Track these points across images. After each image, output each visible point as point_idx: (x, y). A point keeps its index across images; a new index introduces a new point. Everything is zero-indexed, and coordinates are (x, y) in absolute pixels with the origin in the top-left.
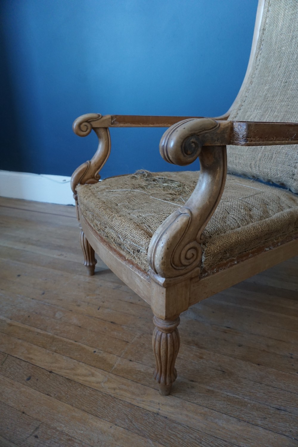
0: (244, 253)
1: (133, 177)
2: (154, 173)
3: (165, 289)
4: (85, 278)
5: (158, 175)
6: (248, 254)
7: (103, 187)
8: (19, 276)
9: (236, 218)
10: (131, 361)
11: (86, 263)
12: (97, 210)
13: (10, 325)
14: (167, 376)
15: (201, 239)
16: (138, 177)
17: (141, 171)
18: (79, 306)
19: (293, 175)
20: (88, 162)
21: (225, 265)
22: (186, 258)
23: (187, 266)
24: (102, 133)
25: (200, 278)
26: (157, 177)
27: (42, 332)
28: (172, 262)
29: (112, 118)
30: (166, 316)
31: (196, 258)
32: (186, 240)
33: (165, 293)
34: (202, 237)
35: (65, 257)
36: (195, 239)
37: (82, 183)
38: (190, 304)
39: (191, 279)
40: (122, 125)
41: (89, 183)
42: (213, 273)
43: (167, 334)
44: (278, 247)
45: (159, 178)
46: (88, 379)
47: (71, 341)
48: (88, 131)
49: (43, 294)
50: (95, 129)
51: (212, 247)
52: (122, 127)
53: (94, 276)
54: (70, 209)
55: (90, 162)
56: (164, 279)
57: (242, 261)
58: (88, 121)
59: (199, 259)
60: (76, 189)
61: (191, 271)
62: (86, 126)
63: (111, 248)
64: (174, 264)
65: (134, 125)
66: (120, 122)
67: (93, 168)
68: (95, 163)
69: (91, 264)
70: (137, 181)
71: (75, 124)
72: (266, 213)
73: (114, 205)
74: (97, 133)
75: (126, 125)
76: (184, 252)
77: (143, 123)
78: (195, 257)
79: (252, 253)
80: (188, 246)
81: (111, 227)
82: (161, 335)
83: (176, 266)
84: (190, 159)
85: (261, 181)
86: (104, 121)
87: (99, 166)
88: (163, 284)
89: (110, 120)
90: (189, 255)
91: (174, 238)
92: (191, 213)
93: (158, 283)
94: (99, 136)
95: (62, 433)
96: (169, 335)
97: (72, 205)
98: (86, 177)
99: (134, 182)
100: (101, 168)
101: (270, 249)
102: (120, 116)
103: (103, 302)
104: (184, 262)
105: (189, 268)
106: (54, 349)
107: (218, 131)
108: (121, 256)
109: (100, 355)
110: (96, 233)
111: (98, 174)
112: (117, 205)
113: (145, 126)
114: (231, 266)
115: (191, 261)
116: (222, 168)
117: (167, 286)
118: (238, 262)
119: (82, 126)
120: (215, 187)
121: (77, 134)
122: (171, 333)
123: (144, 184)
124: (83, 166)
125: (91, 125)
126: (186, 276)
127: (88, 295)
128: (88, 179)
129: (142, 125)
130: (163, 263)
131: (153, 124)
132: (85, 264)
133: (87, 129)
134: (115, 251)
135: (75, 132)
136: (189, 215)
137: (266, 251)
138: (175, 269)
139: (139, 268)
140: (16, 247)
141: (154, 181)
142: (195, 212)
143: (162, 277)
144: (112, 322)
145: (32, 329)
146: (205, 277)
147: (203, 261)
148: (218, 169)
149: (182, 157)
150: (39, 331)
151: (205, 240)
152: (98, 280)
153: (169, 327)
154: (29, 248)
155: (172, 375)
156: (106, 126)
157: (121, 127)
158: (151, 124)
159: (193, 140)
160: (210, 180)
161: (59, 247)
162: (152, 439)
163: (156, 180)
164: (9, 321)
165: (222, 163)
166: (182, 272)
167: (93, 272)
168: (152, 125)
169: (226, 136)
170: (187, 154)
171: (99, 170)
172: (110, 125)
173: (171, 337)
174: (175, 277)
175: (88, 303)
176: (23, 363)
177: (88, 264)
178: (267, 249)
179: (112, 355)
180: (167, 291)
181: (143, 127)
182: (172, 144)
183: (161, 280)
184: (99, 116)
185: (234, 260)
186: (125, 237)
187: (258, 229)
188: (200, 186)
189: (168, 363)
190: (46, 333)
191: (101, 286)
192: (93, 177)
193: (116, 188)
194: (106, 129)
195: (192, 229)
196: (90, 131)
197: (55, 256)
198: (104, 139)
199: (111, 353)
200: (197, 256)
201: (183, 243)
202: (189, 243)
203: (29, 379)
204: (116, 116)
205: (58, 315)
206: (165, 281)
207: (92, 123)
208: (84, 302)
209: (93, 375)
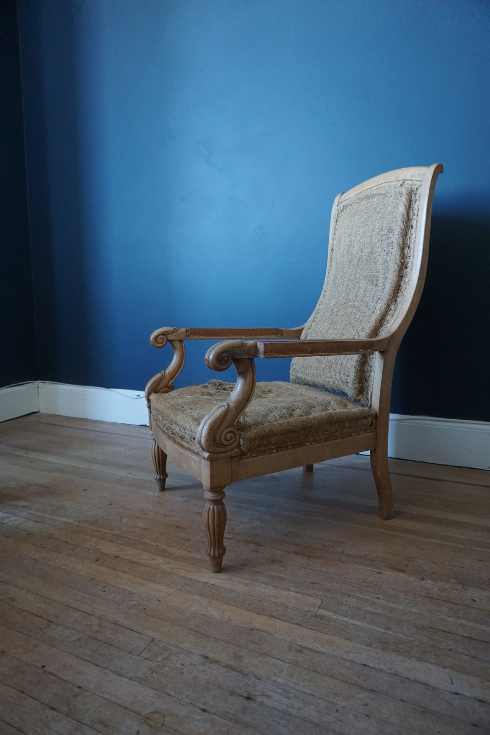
0: (283, 444)
1: (206, 386)
2: (226, 383)
3: (209, 462)
4: (154, 492)
5: (230, 385)
6: (287, 446)
7: (175, 394)
8: (85, 490)
9: (276, 415)
10: (190, 552)
11: (156, 475)
12: (166, 411)
13: (78, 526)
14: (216, 549)
15: (237, 426)
16: (210, 386)
17: (214, 380)
18: (146, 514)
19: (347, 383)
20: (163, 371)
21: (265, 451)
22: (226, 440)
23: (227, 446)
24: (177, 344)
25: (241, 459)
26: (227, 387)
27: (109, 532)
28: (214, 441)
29: (187, 331)
30: (211, 486)
31: (235, 441)
32: (225, 424)
33: (209, 465)
34: (239, 424)
35: (135, 475)
36: (233, 426)
37: (156, 392)
38: (232, 480)
39: (232, 458)
40: (196, 337)
41: (162, 393)
42: (253, 457)
43: (214, 506)
44: (320, 444)
45: (230, 388)
46: (150, 562)
47: (137, 538)
48: (164, 343)
49: (111, 505)
50: (171, 341)
51: (249, 434)
52: (197, 339)
53: (163, 492)
54: (142, 430)
55: (165, 372)
56: (208, 454)
57: (282, 451)
58: (163, 334)
59: (237, 441)
60: (150, 398)
61: (230, 451)
62: (162, 338)
63: (175, 441)
64: (216, 442)
65: (208, 338)
66: (195, 335)
67: (167, 377)
68: (169, 373)
69: (161, 477)
70: (208, 389)
71: (152, 337)
72: (307, 413)
73: (180, 408)
74: (172, 345)
75: (200, 337)
76: (223, 435)
77: (217, 336)
78: (233, 439)
79: (291, 445)
80: (227, 430)
81: (176, 424)
82: (209, 507)
83: (218, 445)
84: (224, 367)
85: (328, 391)
86: (179, 334)
87: (173, 376)
88: (208, 457)
89: (185, 333)
90: (228, 436)
91: (215, 422)
92: (229, 405)
93: (204, 458)
94: (174, 348)
95: (125, 590)
96: (215, 506)
97: (146, 426)
98: (160, 387)
99: (204, 390)
100: (175, 377)
101: (312, 444)
102: (195, 330)
103: (171, 512)
104: (224, 442)
105: (229, 448)
106: (120, 542)
107: (245, 349)
108: (182, 446)
109: (162, 548)
110: (165, 432)
111: (172, 383)
112: (183, 407)
113: (219, 338)
114: (270, 453)
115: (231, 442)
116: (251, 373)
117: (210, 459)
118: (277, 452)
119: (158, 338)
120: (246, 387)
121: (153, 345)
122: (218, 505)
123: (213, 392)
124: (158, 376)
125: (167, 338)
126: (227, 454)
127: (156, 507)
128: (162, 388)
129: (216, 338)
130: (207, 440)
131: (227, 336)
132: (155, 477)
133: (163, 341)
134: (179, 443)
135: (151, 344)
136: (227, 406)
137: (307, 446)
138: (217, 446)
139: (194, 452)
140: (80, 466)
141: (224, 390)
142: (232, 405)
143: (207, 452)
144: (177, 527)
145: (99, 529)
146: (245, 458)
147: (241, 444)
148: (248, 374)
149: (217, 365)
150: (106, 531)
151: (242, 428)
152: (168, 495)
153: (215, 498)
154: (95, 467)
155: (220, 548)
156: (181, 338)
157: (195, 339)
158: (225, 336)
159: (225, 354)
160: (243, 382)
161: (129, 467)
162: (198, 595)
163: (226, 389)
164: (77, 524)
165: (251, 370)
166: (223, 450)
167: (163, 488)
168: (225, 338)
169: (252, 351)
170: (221, 363)
171: (173, 379)
172: (185, 337)
173: (218, 508)
174: (217, 453)
175: (156, 512)
176: (91, 551)
177: (158, 477)
178: (308, 444)
179: (173, 548)
180: (211, 463)
181: (217, 339)
182: (211, 357)
183: (206, 455)
184: (175, 329)
185: (273, 449)
186: (185, 429)
187: (292, 423)
188: (237, 387)
189: (216, 534)
190: (113, 532)
191: (170, 499)
192: (167, 386)
193: (186, 395)
194: (181, 341)
195: (229, 417)
196: (167, 342)
197: (124, 474)
198: (179, 351)
199: (172, 547)
200: (235, 439)
201: (223, 427)
202: (227, 427)
203: (97, 560)
204: (191, 329)
205: (124, 520)
206: (209, 455)
207: (167, 336)
208: (151, 511)
209: (154, 560)
